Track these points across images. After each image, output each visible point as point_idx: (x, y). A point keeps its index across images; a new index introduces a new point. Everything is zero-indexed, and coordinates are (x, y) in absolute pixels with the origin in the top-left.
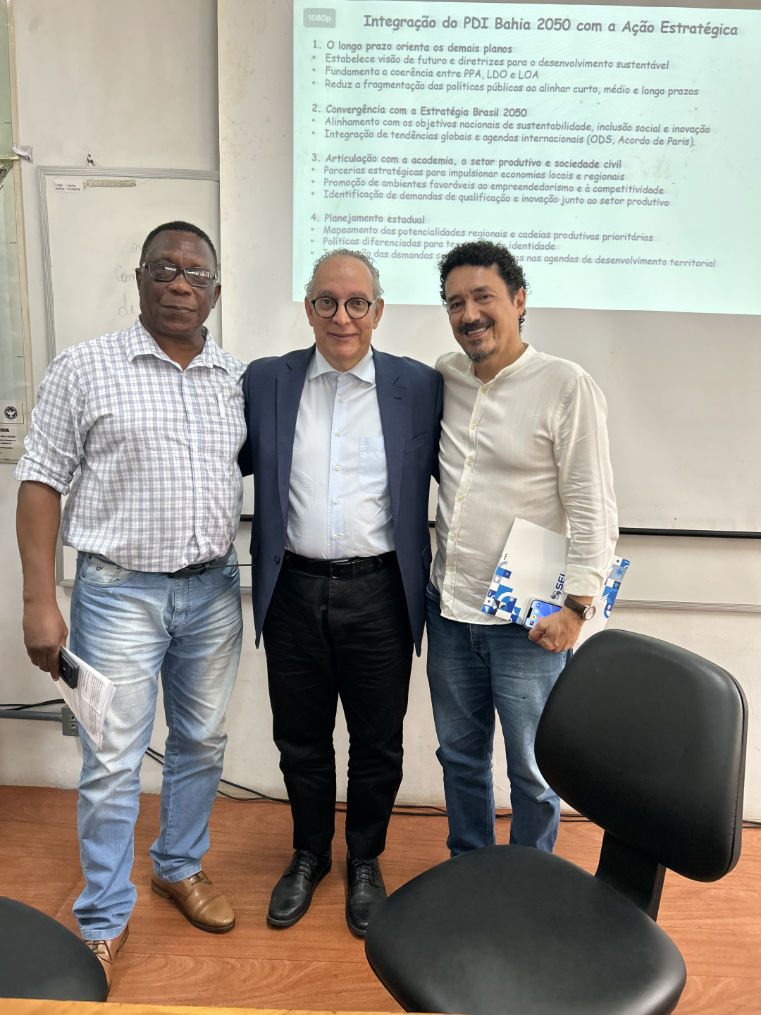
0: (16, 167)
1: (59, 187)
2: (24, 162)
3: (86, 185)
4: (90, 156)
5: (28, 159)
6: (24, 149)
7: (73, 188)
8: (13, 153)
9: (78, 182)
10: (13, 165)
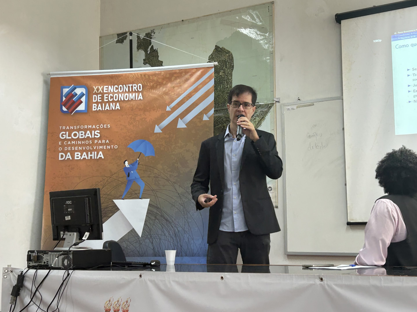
0: (275, 105)
1: (288, 109)
2: (277, 103)
3: (297, 107)
4: (299, 98)
5: (279, 102)
6: (277, 99)
7: (293, 109)
8: (274, 101)
9: (295, 107)
10: (273, 104)
